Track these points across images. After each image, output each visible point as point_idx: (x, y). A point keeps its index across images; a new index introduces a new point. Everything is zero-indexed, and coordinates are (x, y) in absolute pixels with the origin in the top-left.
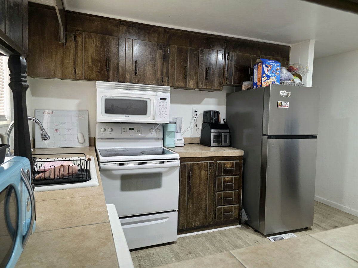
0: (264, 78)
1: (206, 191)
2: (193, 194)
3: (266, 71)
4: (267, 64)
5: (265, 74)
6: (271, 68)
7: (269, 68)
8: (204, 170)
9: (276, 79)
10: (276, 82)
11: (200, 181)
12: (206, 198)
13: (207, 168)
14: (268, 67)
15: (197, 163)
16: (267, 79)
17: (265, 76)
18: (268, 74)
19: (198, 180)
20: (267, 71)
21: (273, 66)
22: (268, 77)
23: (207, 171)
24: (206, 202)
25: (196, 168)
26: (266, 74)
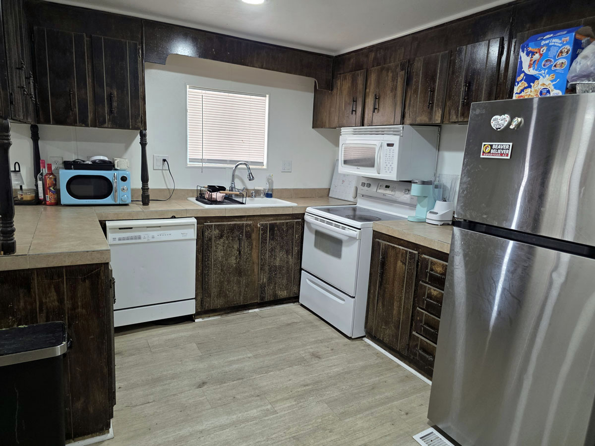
0: (520, 84)
1: (401, 298)
2: (384, 291)
3: (525, 68)
4: (530, 49)
5: (522, 75)
6: (541, 55)
7: (537, 56)
8: (401, 261)
9: (552, 81)
10: (551, 88)
11: (394, 276)
12: (399, 307)
13: (406, 259)
14: (533, 53)
15: (394, 247)
16: (526, 85)
17: (521, 81)
18: (532, 72)
19: (392, 274)
20: (530, 67)
21: (549, 47)
22: (531, 79)
23: (405, 265)
24: (399, 313)
25: (391, 253)
26: (526, 75)
